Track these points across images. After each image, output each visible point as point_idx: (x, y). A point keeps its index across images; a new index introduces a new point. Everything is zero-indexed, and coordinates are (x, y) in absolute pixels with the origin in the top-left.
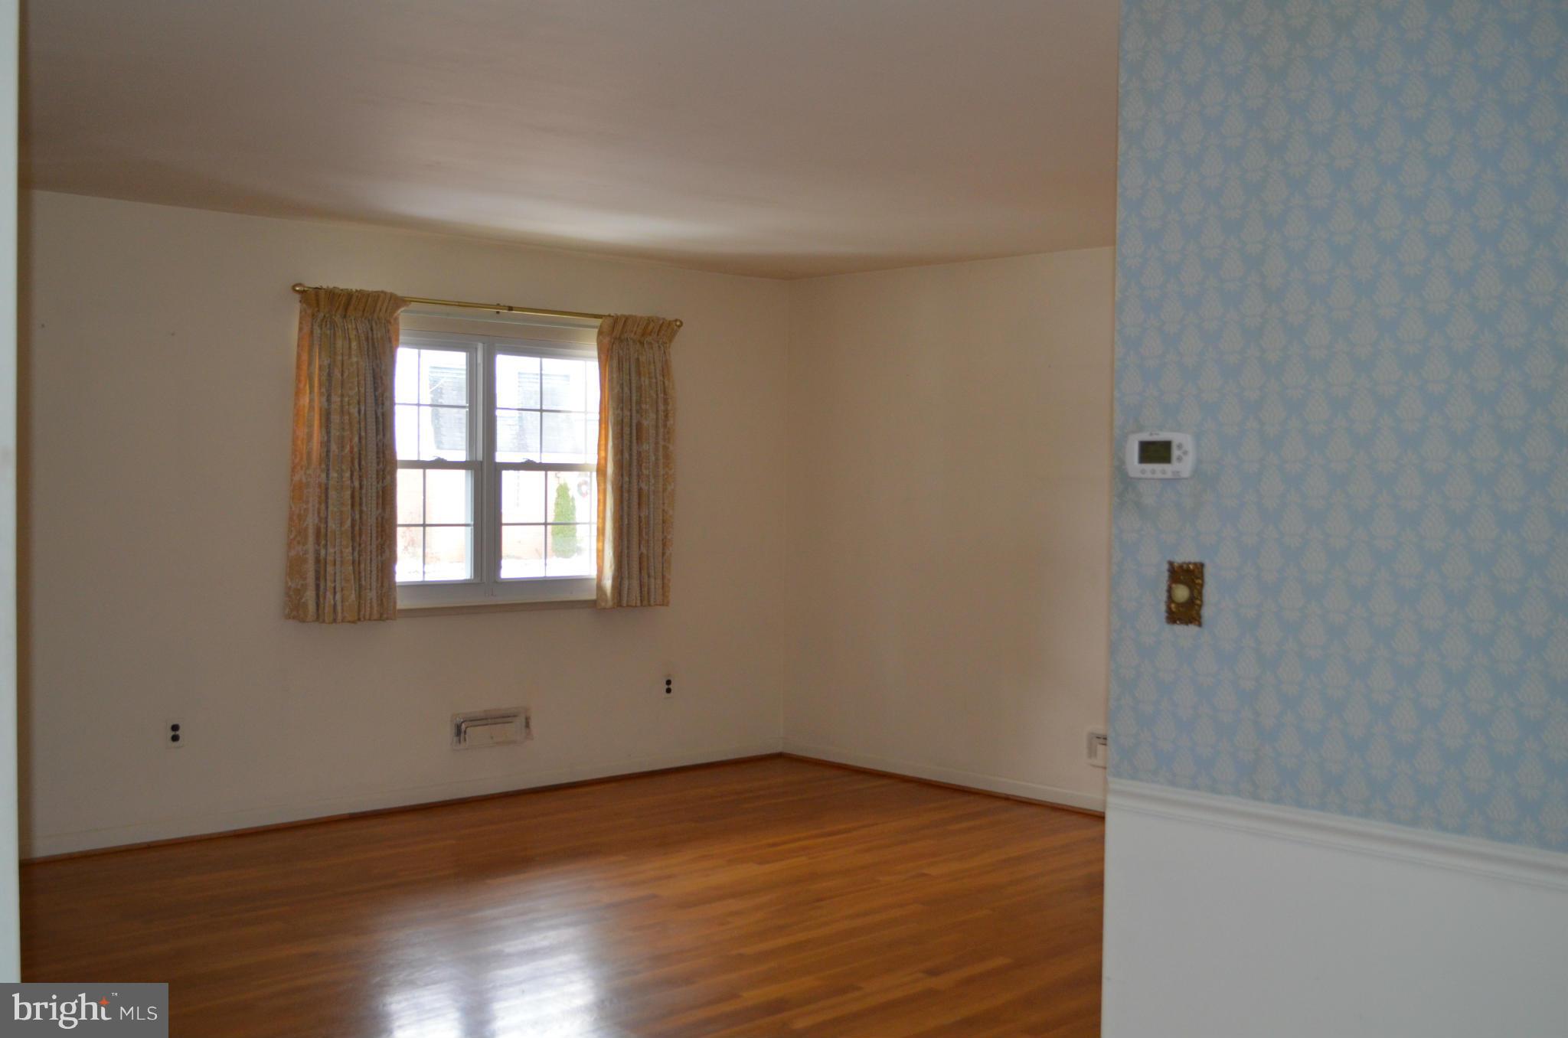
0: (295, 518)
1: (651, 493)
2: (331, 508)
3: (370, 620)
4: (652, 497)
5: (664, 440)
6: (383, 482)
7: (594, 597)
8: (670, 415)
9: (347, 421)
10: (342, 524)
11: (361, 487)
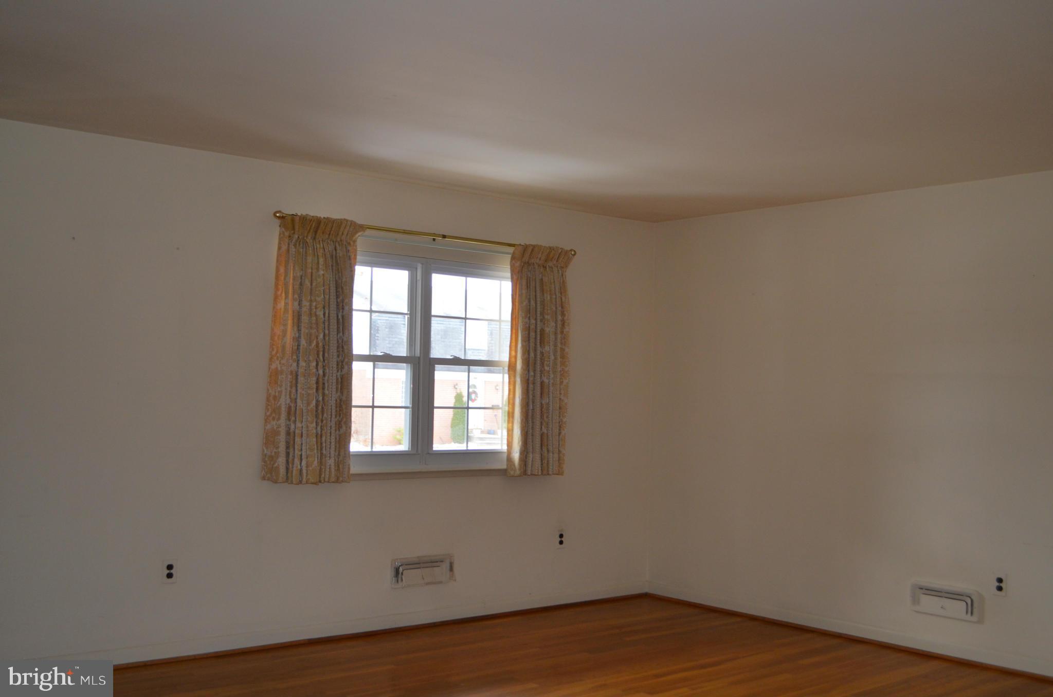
0: (271, 398)
1: (551, 385)
2: (299, 391)
3: (329, 482)
4: (551, 388)
5: (561, 344)
6: (341, 371)
7: (505, 467)
8: (566, 324)
9: (314, 321)
10: (308, 404)
11: (324, 375)
